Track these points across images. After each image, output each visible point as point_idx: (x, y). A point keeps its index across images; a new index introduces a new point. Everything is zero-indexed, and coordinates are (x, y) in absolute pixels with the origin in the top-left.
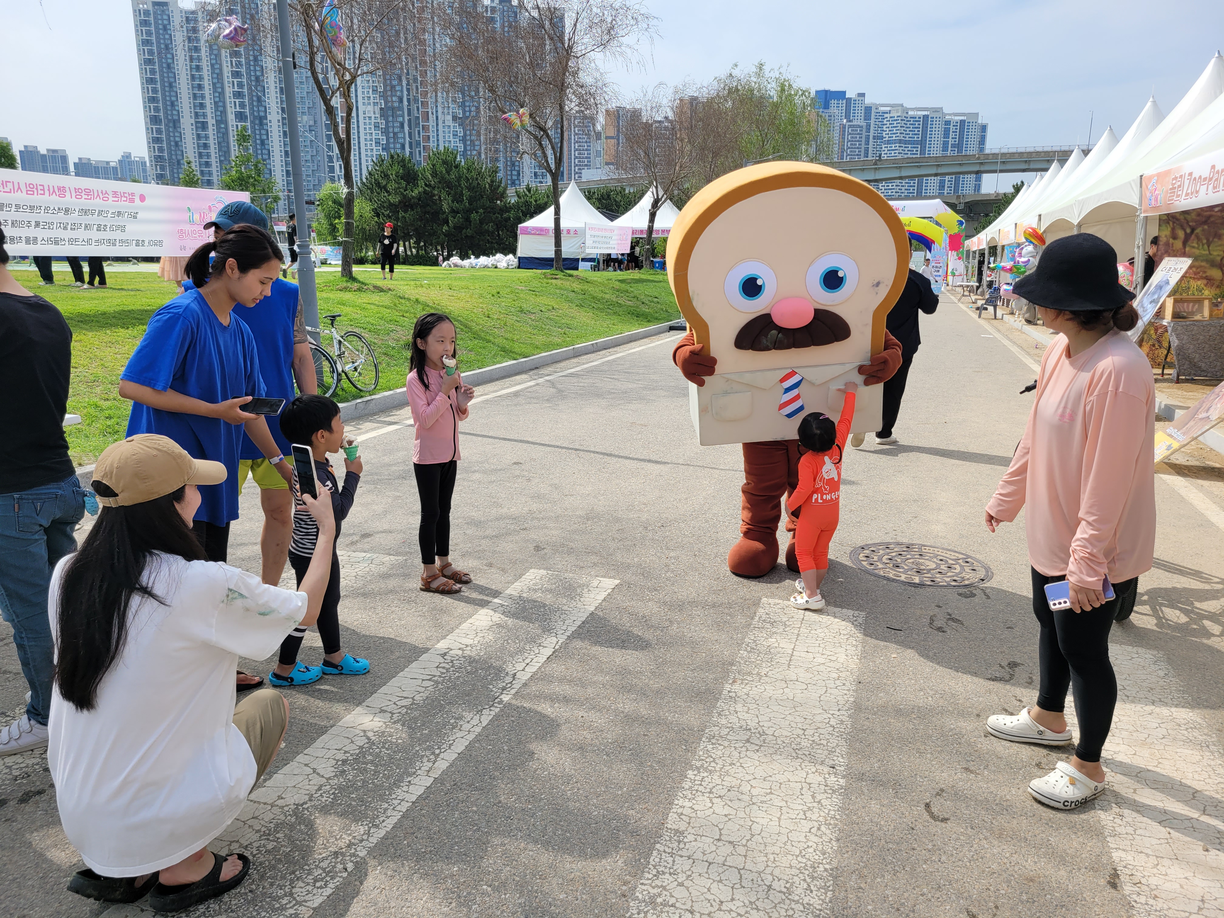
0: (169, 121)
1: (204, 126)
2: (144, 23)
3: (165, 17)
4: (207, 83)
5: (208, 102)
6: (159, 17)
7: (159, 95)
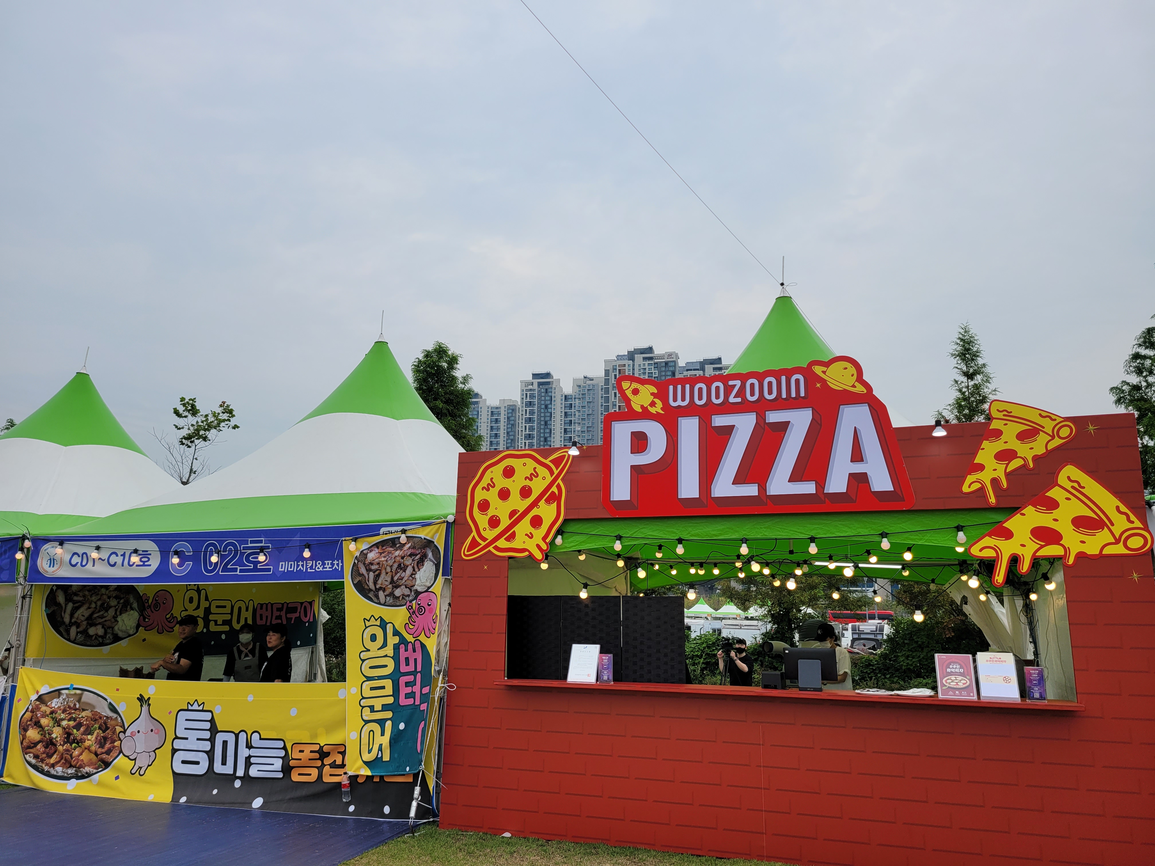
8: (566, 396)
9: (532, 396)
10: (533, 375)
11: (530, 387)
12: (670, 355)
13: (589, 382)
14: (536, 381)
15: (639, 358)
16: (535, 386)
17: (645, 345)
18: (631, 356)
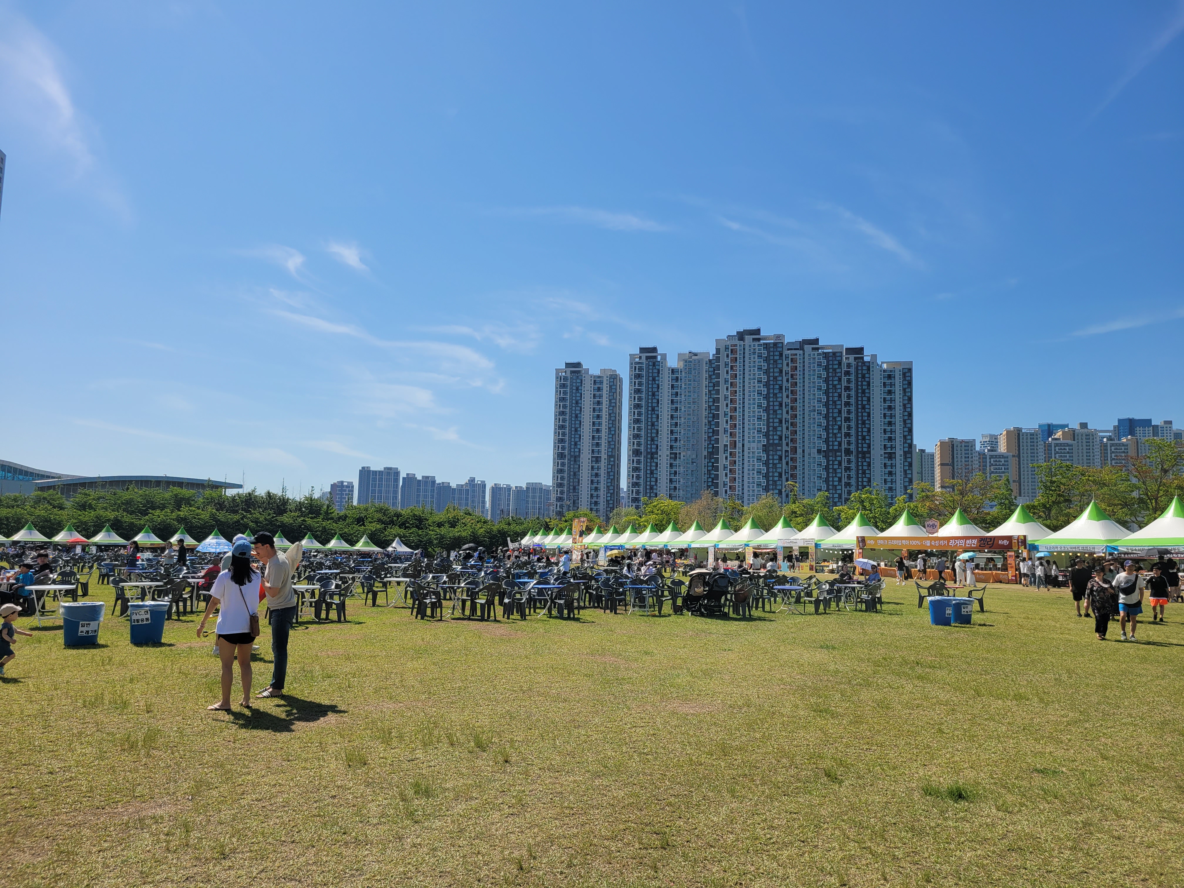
0: (571, 456)
1: (597, 460)
2: (563, 386)
3: (579, 381)
4: (604, 428)
5: (604, 442)
6: (574, 381)
7: (567, 438)
8: (673, 370)
9: (640, 369)
10: (640, 348)
11: (637, 360)
12: (778, 337)
13: (693, 357)
14: (644, 355)
15: (748, 338)
16: (644, 360)
17: (754, 327)
18: (741, 335)
